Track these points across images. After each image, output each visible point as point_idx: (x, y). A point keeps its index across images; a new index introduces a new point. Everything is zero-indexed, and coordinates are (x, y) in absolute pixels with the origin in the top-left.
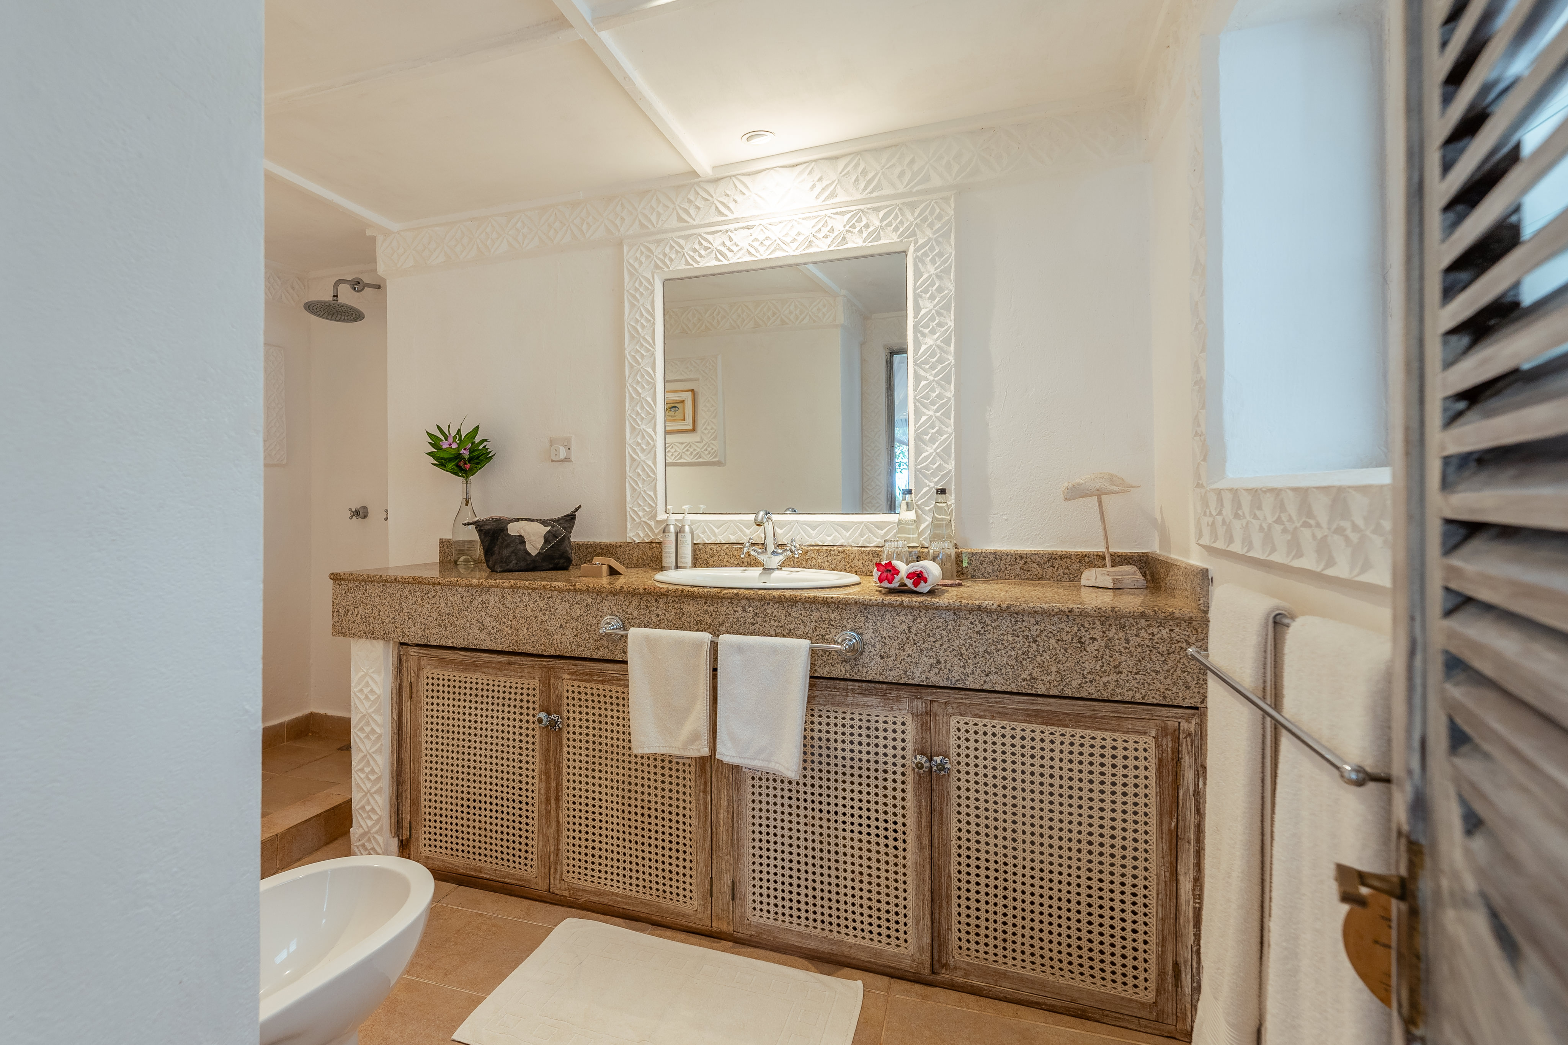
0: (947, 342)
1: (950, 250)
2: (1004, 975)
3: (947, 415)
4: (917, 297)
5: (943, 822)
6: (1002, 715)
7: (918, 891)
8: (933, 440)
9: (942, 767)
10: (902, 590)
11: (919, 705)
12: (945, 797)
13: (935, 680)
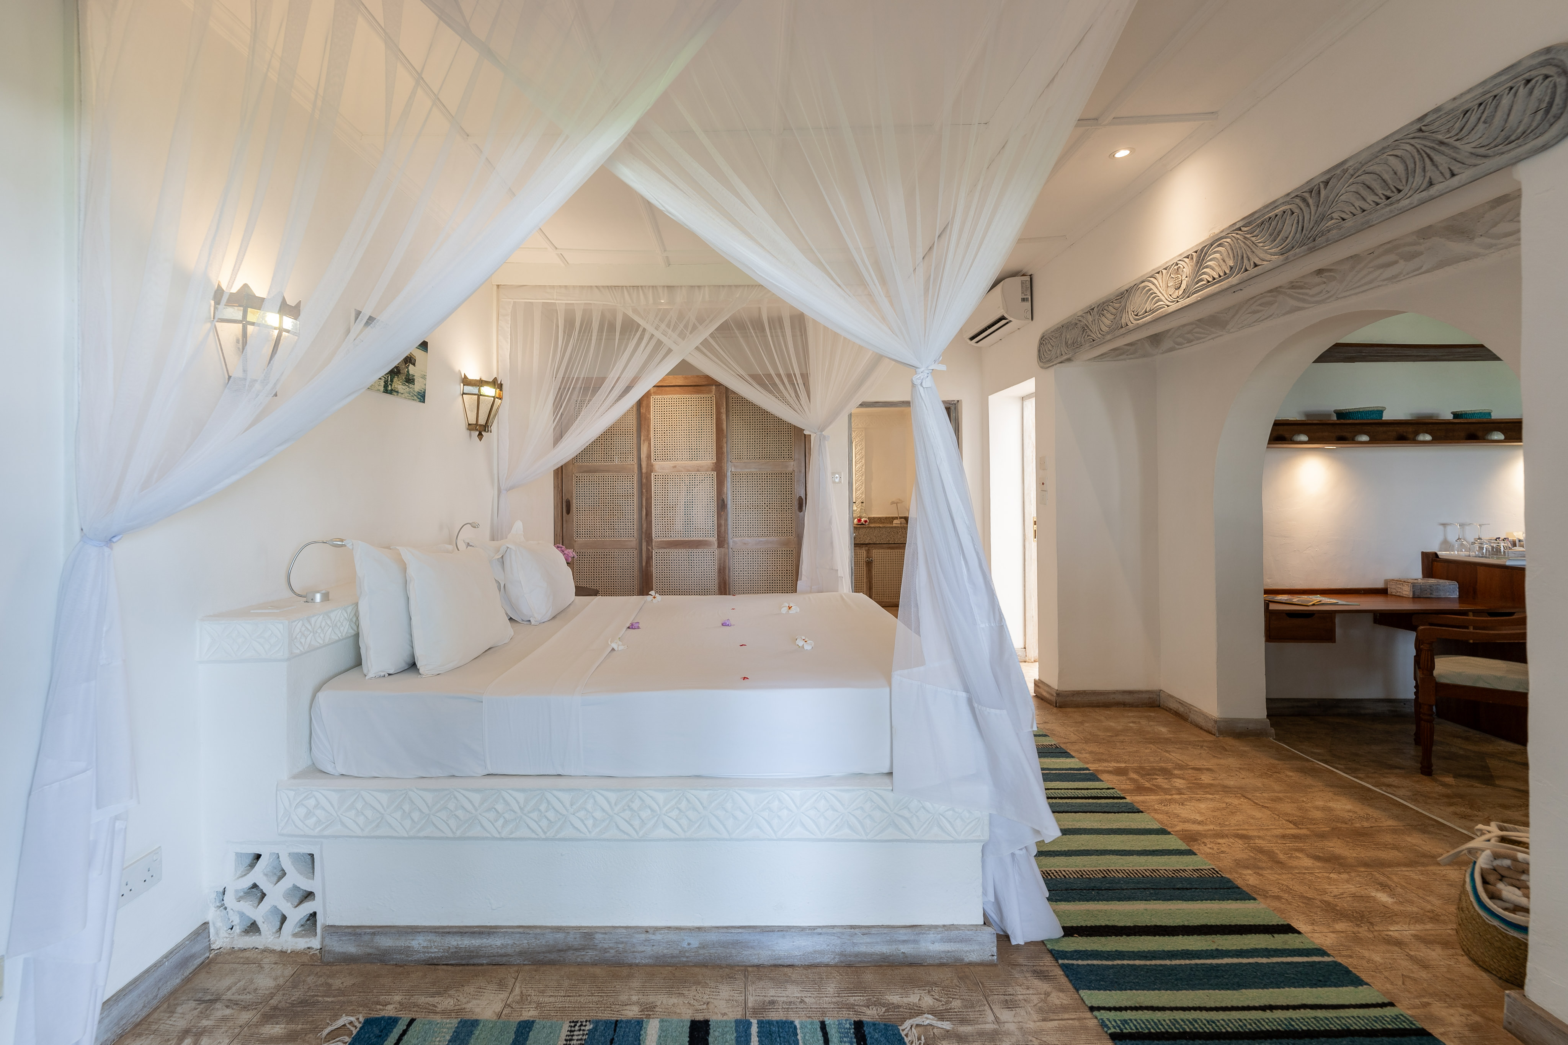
0: (863, 466)
1: (864, 443)
2: (883, 602)
3: (863, 483)
4: (855, 454)
5: (871, 572)
6: (883, 549)
7: (866, 587)
8: (859, 490)
9: (872, 560)
10: (862, 524)
11: (867, 548)
12: (872, 567)
13: (871, 542)
